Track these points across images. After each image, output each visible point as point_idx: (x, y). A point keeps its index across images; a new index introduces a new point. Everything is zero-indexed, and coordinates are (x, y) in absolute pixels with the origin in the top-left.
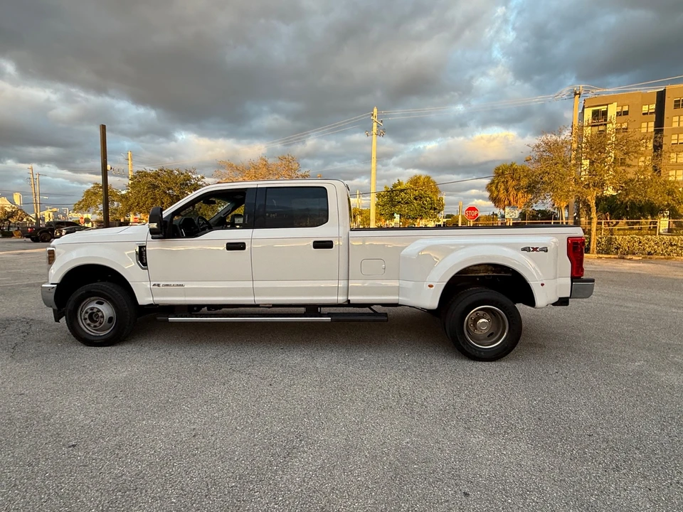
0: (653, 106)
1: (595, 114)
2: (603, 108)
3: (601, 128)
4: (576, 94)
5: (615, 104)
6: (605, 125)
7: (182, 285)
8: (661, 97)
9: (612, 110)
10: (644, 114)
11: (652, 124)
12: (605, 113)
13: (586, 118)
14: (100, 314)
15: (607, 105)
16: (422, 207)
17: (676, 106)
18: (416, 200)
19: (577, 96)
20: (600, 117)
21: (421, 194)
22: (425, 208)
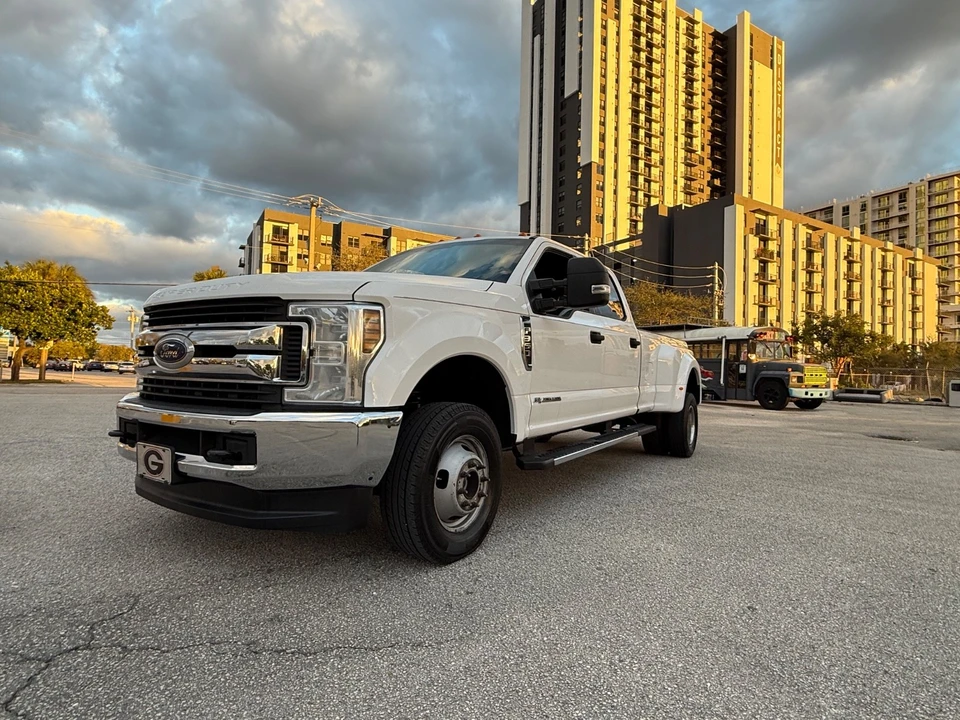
0: (330, 239)
1: (276, 230)
2: (285, 226)
3: (284, 249)
4: (312, 205)
5: (297, 225)
6: (287, 246)
7: (559, 399)
8: (337, 230)
9: (294, 231)
10: (323, 244)
11: (329, 257)
12: (286, 232)
13: (265, 233)
15: (288, 223)
16: (69, 319)
17: (350, 244)
18: (51, 304)
19: (314, 208)
20: (281, 235)
21: (67, 297)
22: (76, 322)
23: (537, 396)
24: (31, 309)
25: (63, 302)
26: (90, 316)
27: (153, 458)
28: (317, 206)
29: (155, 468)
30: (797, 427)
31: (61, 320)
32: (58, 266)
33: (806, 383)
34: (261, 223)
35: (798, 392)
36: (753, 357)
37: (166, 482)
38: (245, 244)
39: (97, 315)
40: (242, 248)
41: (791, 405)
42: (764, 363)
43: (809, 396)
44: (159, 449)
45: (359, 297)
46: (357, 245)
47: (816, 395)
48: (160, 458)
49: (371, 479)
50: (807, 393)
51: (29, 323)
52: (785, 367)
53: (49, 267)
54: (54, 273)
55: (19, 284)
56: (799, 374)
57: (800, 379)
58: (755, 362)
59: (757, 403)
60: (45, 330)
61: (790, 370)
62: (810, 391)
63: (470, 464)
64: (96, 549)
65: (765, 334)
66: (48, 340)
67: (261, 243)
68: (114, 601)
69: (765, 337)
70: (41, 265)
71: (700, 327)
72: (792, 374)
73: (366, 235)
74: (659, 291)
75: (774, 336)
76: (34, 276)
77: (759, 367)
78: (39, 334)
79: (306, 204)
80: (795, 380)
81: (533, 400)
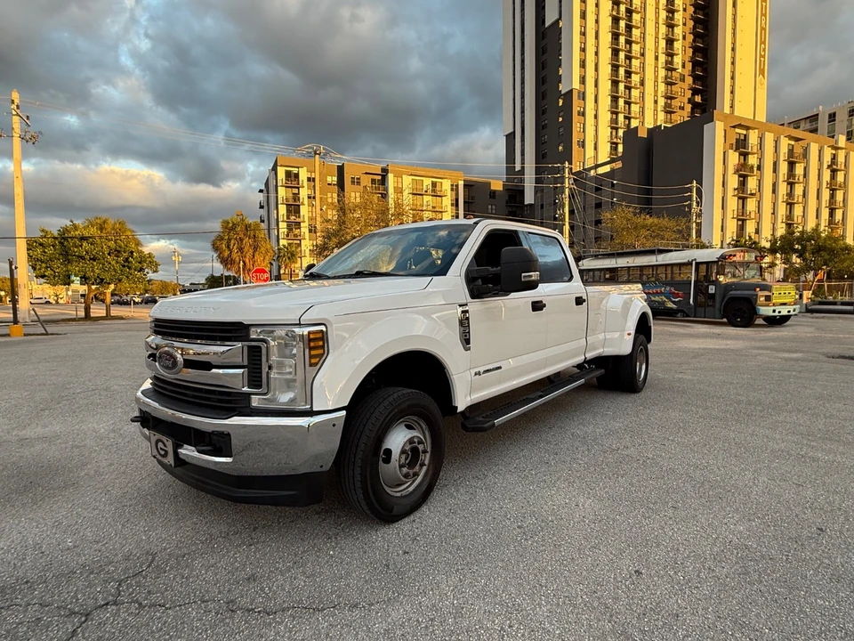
0: (335, 179)
1: (288, 174)
2: (295, 170)
3: (295, 191)
4: (316, 154)
5: (305, 168)
6: (298, 188)
7: (500, 368)
8: (341, 170)
9: (304, 174)
10: (329, 184)
11: (335, 195)
12: (297, 176)
13: (279, 178)
14: (421, 447)
15: (298, 168)
16: (124, 266)
17: (353, 182)
18: (109, 254)
19: (317, 156)
20: (293, 178)
21: (120, 247)
22: (129, 268)
23: (477, 370)
24: (94, 259)
25: (119, 252)
26: (140, 263)
27: (160, 445)
28: (319, 154)
29: (163, 453)
30: (758, 348)
31: (118, 267)
32: (111, 221)
33: (774, 301)
34: (274, 169)
35: (766, 311)
36: (721, 279)
37: (171, 465)
38: (263, 187)
39: (145, 262)
40: (261, 191)
41: (760, 321)
42: (733, 284)
43: (776, 314)
44: (164, 439)
45: (305, 320)
46: (359, 183)
47: (784, 313)
48: (165, 446)
49: (322, 467)
50: (774, 311)
51: (93, 271)
52: (753, 287)
53: (104, 222)
54: (109, 227)
55: (83, 238)
56: (767, 293)
57: (768, 298)
58: (724, 282)
59: (725, 320)
60: (107, 277)
61: (758, 289)
62: (778, 309)
63: (411, 441)
64: (130, 506)
65: (735, 256)
66: (109, 284)
67: (276, 186)
68: (138, 559)
69: (735, 259)
70: (98, 221)
71: (671, 251)
72: (760, 293)
73: (366, 173)
74: (635, 215)
75: (744, 257)
76: (94, 231)
77: (728, 287)
78: (102, 280)
79: (310, 153)
80: (763, 299)
81: (473, 374)
